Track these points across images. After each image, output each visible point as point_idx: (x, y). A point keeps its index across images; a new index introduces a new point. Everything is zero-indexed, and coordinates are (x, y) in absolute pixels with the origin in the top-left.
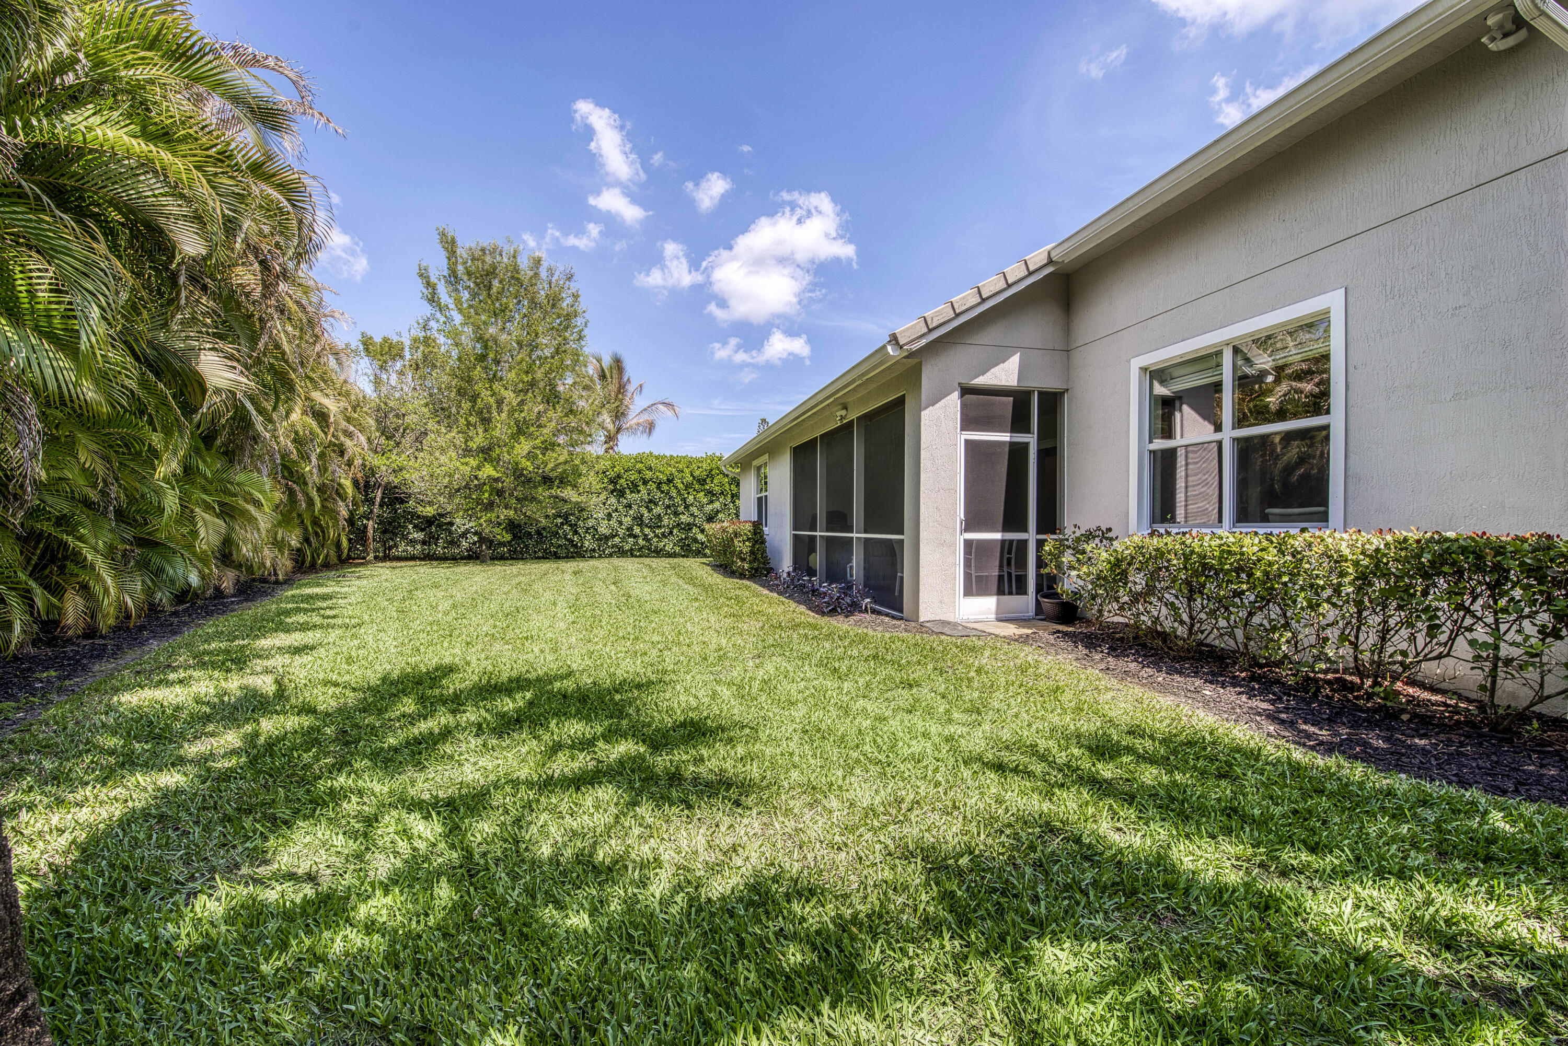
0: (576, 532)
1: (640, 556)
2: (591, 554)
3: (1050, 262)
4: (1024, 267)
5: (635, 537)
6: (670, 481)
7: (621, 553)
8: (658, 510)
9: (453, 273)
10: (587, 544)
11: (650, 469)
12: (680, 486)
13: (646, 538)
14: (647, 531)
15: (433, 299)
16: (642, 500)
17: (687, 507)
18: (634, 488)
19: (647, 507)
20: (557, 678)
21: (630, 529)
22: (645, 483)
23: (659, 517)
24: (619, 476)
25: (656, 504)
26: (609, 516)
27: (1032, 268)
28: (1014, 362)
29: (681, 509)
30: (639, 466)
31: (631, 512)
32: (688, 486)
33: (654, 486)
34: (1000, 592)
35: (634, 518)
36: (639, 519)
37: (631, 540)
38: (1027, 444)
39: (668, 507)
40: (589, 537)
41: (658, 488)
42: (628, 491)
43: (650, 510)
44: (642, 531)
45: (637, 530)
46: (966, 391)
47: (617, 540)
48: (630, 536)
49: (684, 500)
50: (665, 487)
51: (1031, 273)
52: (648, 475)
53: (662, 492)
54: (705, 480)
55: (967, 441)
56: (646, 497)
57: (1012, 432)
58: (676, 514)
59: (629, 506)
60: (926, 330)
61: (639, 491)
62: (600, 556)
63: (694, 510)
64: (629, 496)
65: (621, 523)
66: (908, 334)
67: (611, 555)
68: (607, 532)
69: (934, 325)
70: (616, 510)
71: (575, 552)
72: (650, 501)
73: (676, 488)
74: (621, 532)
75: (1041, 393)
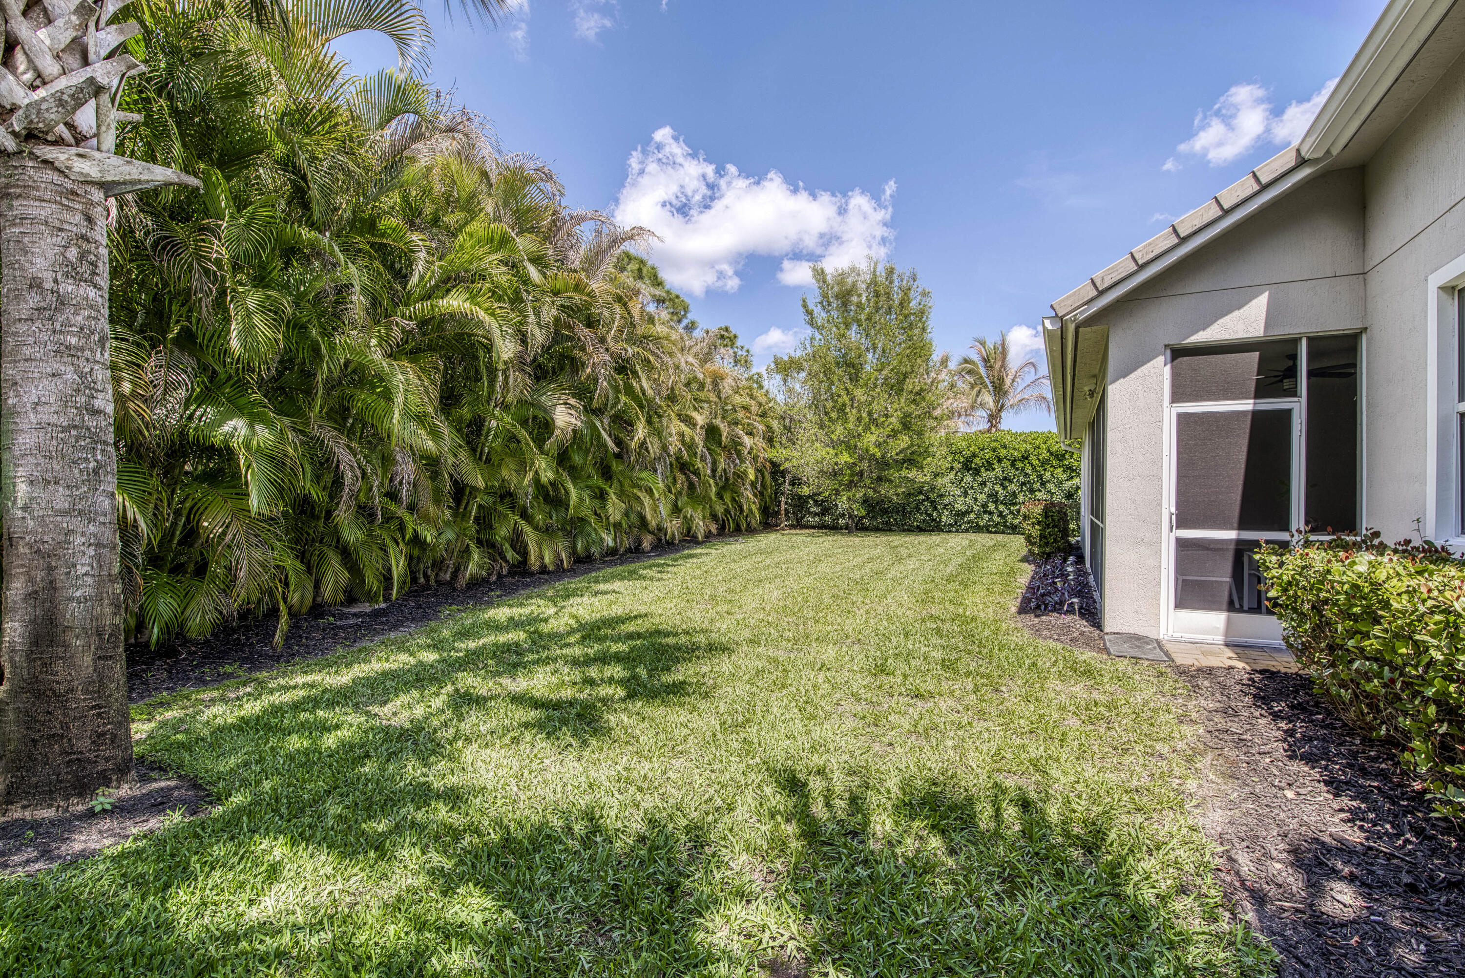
0: (935, 509)
1: (995, 532)
2: (949, 529)
3: (1302, 162)
4: (1252, 181)
5: (990, 513)
6: (1025, 458)
7: (978, 529)
8: (1012, 487)
9: (825, 296)
10: (944, 519)
11: (1005, 447)
12: (1035, 462)
13: (1001, 515)
14: (1001, 508)
15: (812, 323)
16: (996, 478)
17: (1043, 484)
18: (989, 466)
19: (1002, 485)
20: (667, 634)
21: (984, 506)
22: (1000, 461)
23: (1014, 495)
24: (974, 455)
25: (1011, 482)
26: (966, 494)
27: (1264, 180)
28: (1259, 306)
29: (1037, 486)
30: (993, 444)
31: (986, 490)
32: (1044, 463)
33: (1009, 463)
34: (1231, 607)
35: (989, 496)
36: (993, 497)
37: (986, 516)
38: (1288, 413)
39: (1024, 484)
40: (946, 513)
41: (1013, 465)
42: (983, 470)
43: (1005, 488)
44: (996, 508)
45: (991, 507)
46: (1178, 353)
47: (972, 516)
48: (985, 512)
49: (1040, 477)
50: (1019, 465)
51: (1264, 188)
52: (1003, 452)
53: (1017, 469)
54: (1064, 455)
55: (1179, 415)
56: (1000, 475)
57: (1256, 397)
58: (1032, 491)
59: (983, 484)
60: (1095, 293)
61: (994, 469)
62: (957, 531)
63: (1051, 486)
64: (984, 474)
65: (976, 500)
66: (1070, 302)
67: (967, 531)
68: (964, 508)
69: (1106, 285)
70: (972, 488)
71: (932, 527)
72: (1005, 479)
73: (1032, 465)
74: (976, 508)
75: (1310, 339)
